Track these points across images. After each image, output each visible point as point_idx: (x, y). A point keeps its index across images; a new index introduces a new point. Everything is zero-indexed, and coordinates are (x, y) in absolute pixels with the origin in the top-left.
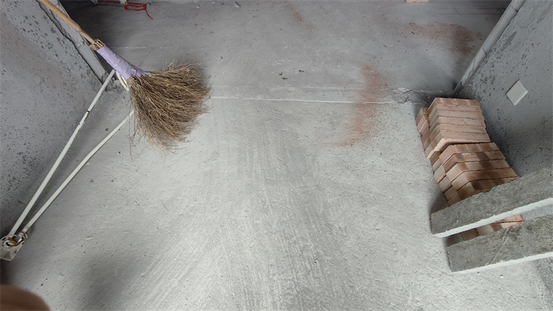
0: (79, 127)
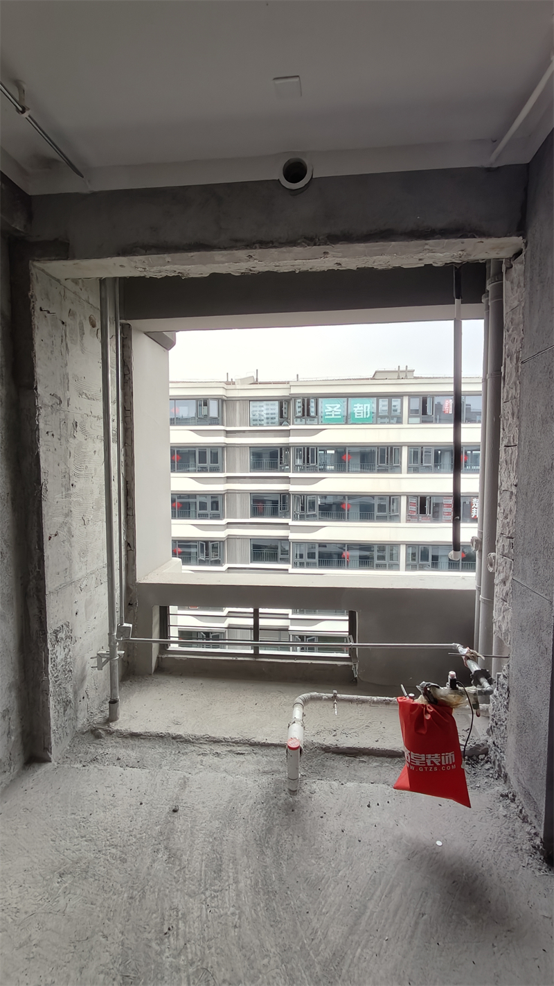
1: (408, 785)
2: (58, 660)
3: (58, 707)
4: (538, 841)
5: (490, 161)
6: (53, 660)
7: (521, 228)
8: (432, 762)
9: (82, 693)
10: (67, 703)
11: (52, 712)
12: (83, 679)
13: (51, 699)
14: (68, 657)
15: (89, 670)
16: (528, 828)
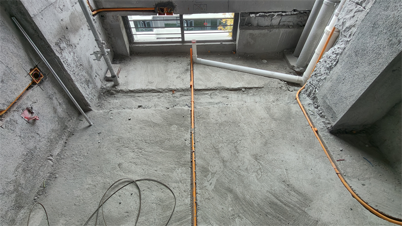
2: (69, 61)
3: (83, 85)
6: (65, 62)
9: (94, 75)
10: (88, 82)
11: (80, 89)
12: (91, 67)
13: (76, 83)
14: (75, 57)
15: (93, 62)
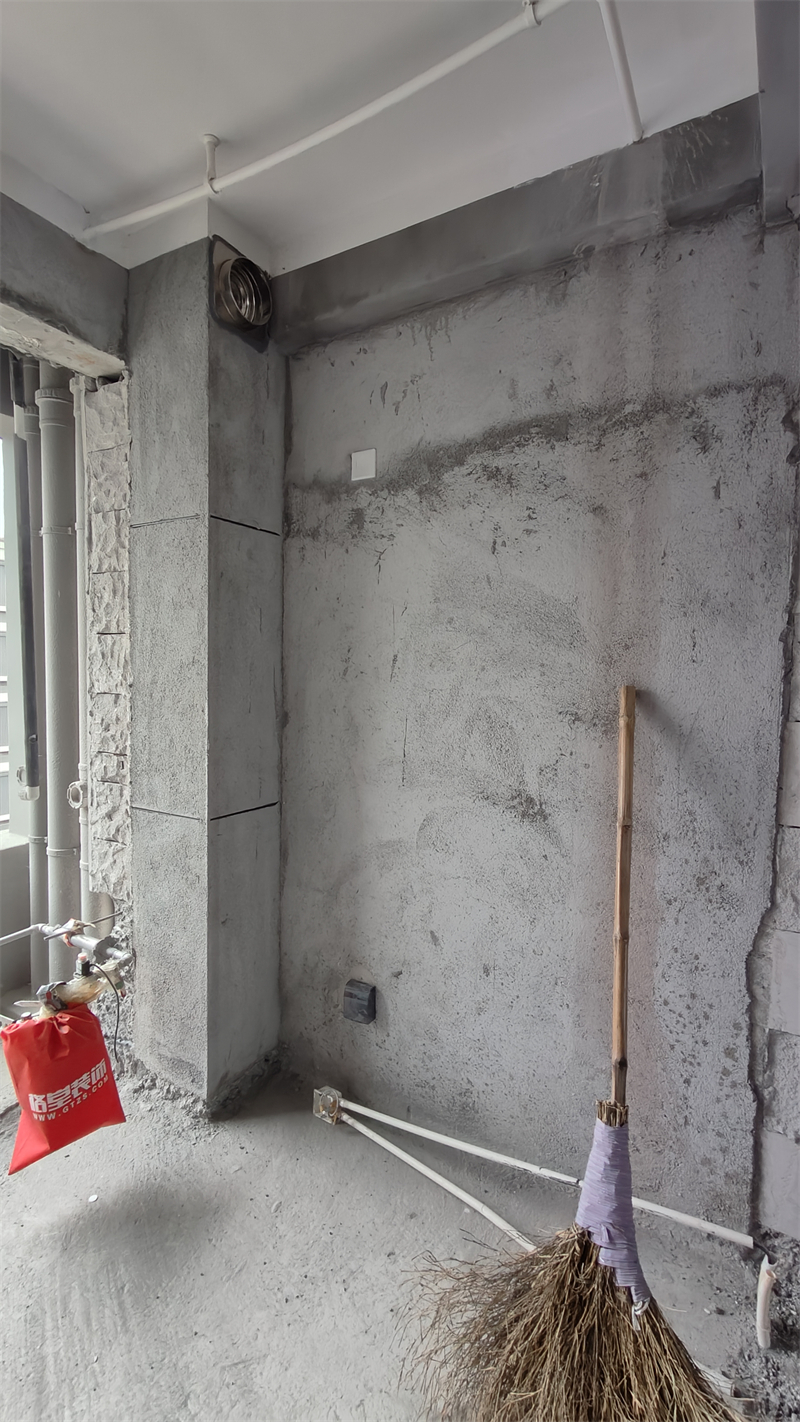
0: (534, 1169)
1: (46, 1146)
4: (199, 1107)
5: (83, 236)
7: (123, 350)
8: (80, 1089)
16: (182, 1102)
